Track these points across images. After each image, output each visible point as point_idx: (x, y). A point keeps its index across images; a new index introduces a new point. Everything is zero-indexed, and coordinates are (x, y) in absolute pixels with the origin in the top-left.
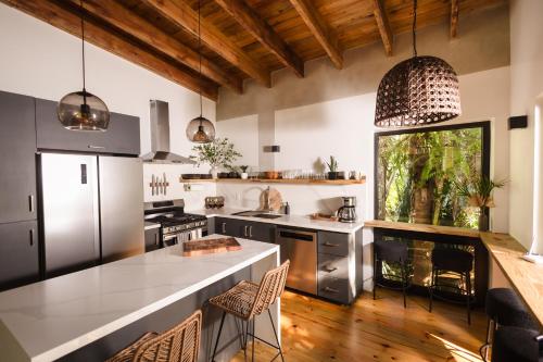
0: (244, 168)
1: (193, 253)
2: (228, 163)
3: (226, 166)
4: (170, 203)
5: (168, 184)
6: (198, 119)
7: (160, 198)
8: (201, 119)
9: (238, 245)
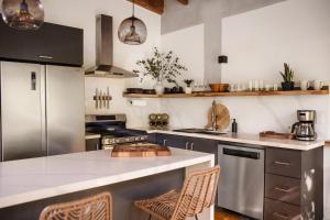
0: (188, 83)
1: (120, 154)
2: (172, 78)
3: (170, 81)
4: (113, 117)
5: (111, 98)
6: (130, 19)
7: (103, 111)
8: (133, 19)
9: (168, 150)
